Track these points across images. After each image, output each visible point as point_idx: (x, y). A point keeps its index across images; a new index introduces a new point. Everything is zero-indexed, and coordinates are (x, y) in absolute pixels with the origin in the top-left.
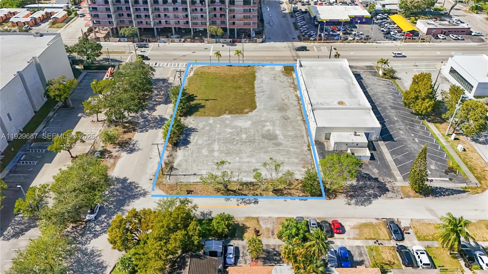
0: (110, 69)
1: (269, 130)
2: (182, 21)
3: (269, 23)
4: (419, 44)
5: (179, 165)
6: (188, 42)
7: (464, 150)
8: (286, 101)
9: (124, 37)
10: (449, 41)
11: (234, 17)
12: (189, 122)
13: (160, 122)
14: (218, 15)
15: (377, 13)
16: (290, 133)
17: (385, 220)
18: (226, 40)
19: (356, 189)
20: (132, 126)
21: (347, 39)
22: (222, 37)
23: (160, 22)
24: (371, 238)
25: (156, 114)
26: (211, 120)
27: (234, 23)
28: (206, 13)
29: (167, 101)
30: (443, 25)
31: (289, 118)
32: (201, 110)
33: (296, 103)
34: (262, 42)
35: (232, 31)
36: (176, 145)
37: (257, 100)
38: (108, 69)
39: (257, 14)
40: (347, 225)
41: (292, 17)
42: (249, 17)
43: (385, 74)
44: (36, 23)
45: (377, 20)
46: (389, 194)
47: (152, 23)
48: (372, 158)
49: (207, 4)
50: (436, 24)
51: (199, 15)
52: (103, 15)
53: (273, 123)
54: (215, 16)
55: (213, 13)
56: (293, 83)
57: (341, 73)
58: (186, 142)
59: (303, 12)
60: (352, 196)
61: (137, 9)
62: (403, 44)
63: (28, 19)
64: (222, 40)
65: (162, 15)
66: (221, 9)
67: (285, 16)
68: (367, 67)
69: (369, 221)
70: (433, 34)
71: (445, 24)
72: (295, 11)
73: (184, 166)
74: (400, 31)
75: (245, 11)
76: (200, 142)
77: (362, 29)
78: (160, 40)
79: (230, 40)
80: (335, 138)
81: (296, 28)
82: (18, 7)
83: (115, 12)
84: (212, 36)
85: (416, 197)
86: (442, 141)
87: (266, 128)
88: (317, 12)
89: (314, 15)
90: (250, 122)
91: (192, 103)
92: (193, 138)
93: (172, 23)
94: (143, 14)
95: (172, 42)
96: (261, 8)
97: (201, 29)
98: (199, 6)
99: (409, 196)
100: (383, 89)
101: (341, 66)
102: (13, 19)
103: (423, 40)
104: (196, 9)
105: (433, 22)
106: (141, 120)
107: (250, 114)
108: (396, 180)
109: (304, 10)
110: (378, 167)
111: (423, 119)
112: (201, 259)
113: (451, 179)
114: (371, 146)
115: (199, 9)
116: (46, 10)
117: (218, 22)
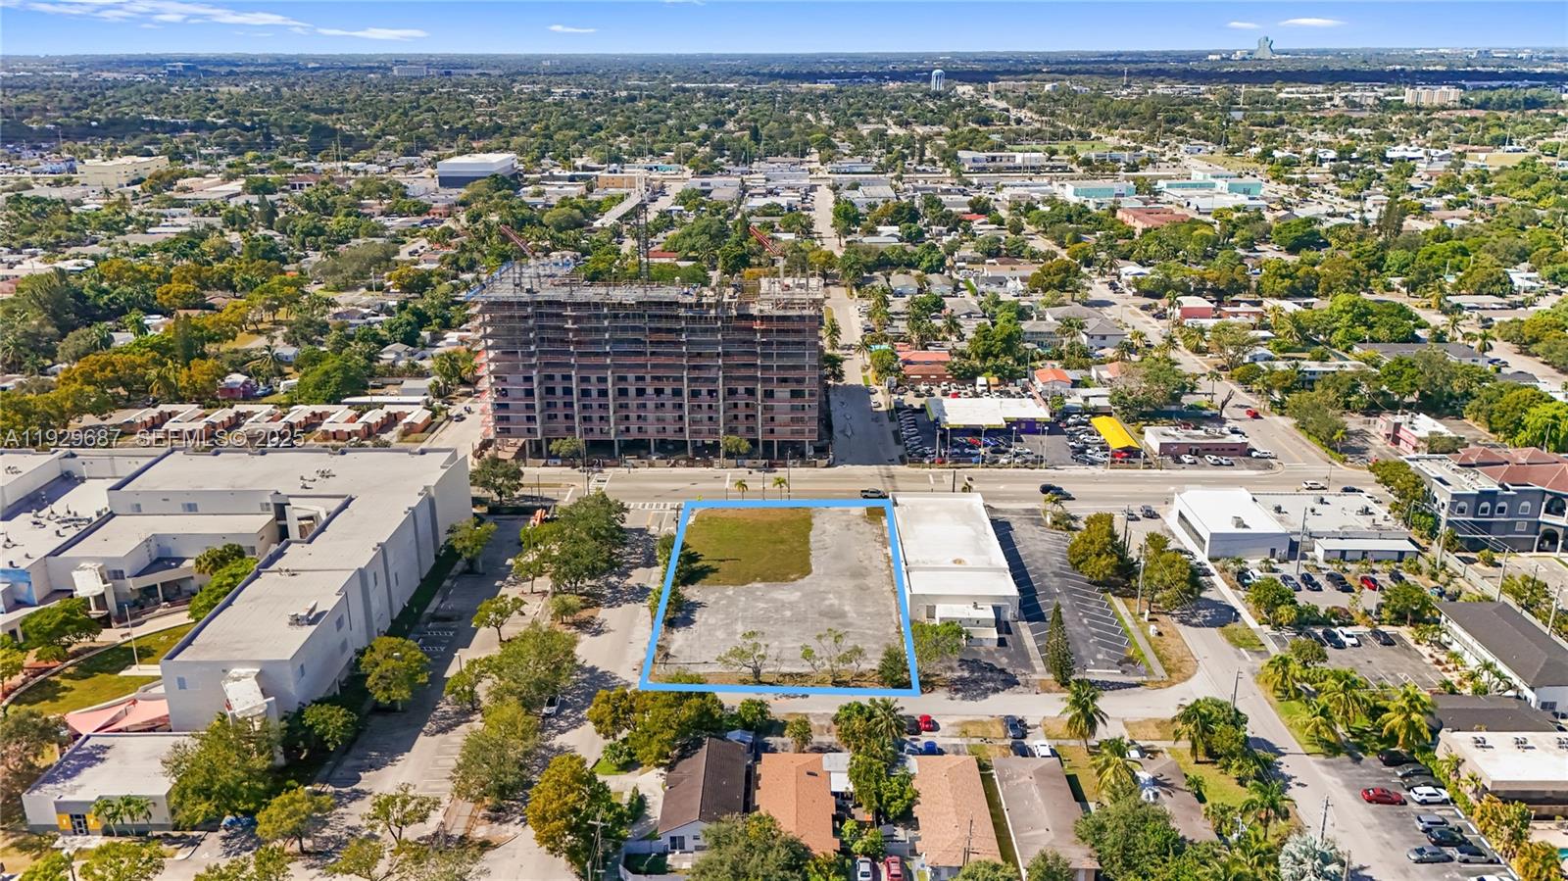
0: (539, 512)
1: (832, 605)
2: (670, 428)
3: (843, 432)
4: (1141, 472)
5: (677, 651)
6: (683, 466)
7: (1160, 634)
8: (866, 562)
9: (556, 457)
10: (1203, 467)
11: (772, 419)
12: (692, 593)
13: (640, 593)
14: (742, 416)
15: (1067, 413)
16: (868, 610)
17: (1004, 716)
18: (755, 462)
19: (967, 681)
20: (593, 599)
21: (997, 462)
22: (748, 456)
23: (628, 430)
24: (977, 736)
25: (631, 582)
26: (730, 591)
27: (772, 431)
28: (718, 412)
29: (650, 562)
30: (1193, 437)
31: (868, 588)
32: (711, 576)
33: (884, 566)
34: (828, 466)
35: (768, 445)
36: (671, 624)
37: (813, 560)
38: (534, 514)
39: (816, 414)
40: (942, 723)
41: (892, 419)
42: (802, 420)
43: (1055, 523)
44: (370, 432)
45: (1068, 426)
46: (1018, 689)
47: (612, 432)
48: (1002, 642)
49: (721, 396)
50: (1179, 435)
51: (705, 416)
52: (517, 416)
53: (840, 594)
54: (736, 417)
55: (732, 413)
56: (882, 535)
57: (968, 516)
58: (688, 622)
59: (916, 411)
60: (957, 691)
61: (585, 407)
62: (1109, 471)
63: (358, 426)
64: (747, 462)
65: (633, 416)
66: (747, 405)
67: (877, 417)
68: (1027, 510)
69: (978, 718)
70: (1173, 453)
71: (1199, 435)
72: (899, 408)
73: (687, 652)
74: (1105, 448)
75: (793, 408)
76: (712, 621)
77: (1030, 444)
78: (625, 462)
79: (764, 461)
80: (943, 611)
81: (898, 440)
82: (328, 402)
83: (542, 411)
84: (729, 455)
85: (1060, 692)
86: (1129, 623)
87: (827, 602)
88: (942, 410)
89: (935, 415)
90: (798, 594)
91: (694, 565)
92: (698, 615)
93: (652, 432)
94: (595, 416)
95: (651, 465)
96: (828, 401)
97: (709, 441)
98: (704, 400)
99: (1049, 691)
100: (1047, 546)
101: (970, 506)
102: (326, 426)
103: (1149, 465)
104: (700, 406)
105: (1173, 432)
106: (607, 592)
107: (800, 581)
108: (1034, 672)
109: (917, 406)
110: (1008, 656)
111: (1106, 591)
113: (1124, 672)
114: (1002, 626)
115: (705, 405)
116: (387, 408)
117: (742, 428)
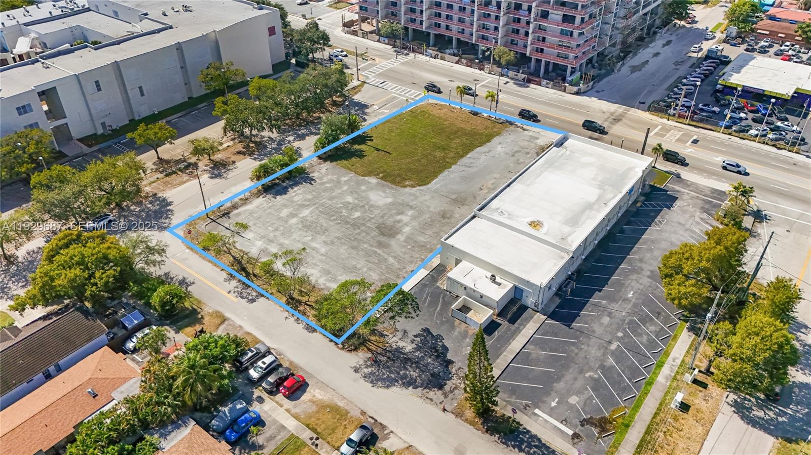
5: (238, 214)
6: (463, 64)
7: (686, 408)
8: (484, 191)
11: (544, 39)
12: (320, 169)
14: (521, 31)
16: (420, 238)
17: (373, 421)
18: (517, 75)
19: (398, 357)
20: (255, 149)
22: (513, 68)
24: (316, 430)
26: (347, 177)
27: (540, 50)
28: (499, 23)
34: (576, 93)
37: (444, 174)
46: (434, 394)
47: (424, 24)
49: (502, 8)
51: (491, 25)
58: (282, 191)
60: (376, 363)
64: (510, 73)
65: (443, 14)
69: (348, 407)
72: (710, 56)
73: (243, 217)
75: (563, 33)
76: (298, 198)
78: (426, 51)
79: (523, 76)
85: (472, 423)
86: (665, 371)
88: (743, 67)
89: (727, 70)
91: (355, 147)
92: (296, 189)
93: (454, 31)
94: (418, 9)
99: (459, 415)
104: (489, 15)
106: (272, 146)
107: (407, 189)
111: (687, 320)
112: (87, 318)
113: (574, 436)
114: (514, 311)
115: (492, 15)
117: (520, 43)
